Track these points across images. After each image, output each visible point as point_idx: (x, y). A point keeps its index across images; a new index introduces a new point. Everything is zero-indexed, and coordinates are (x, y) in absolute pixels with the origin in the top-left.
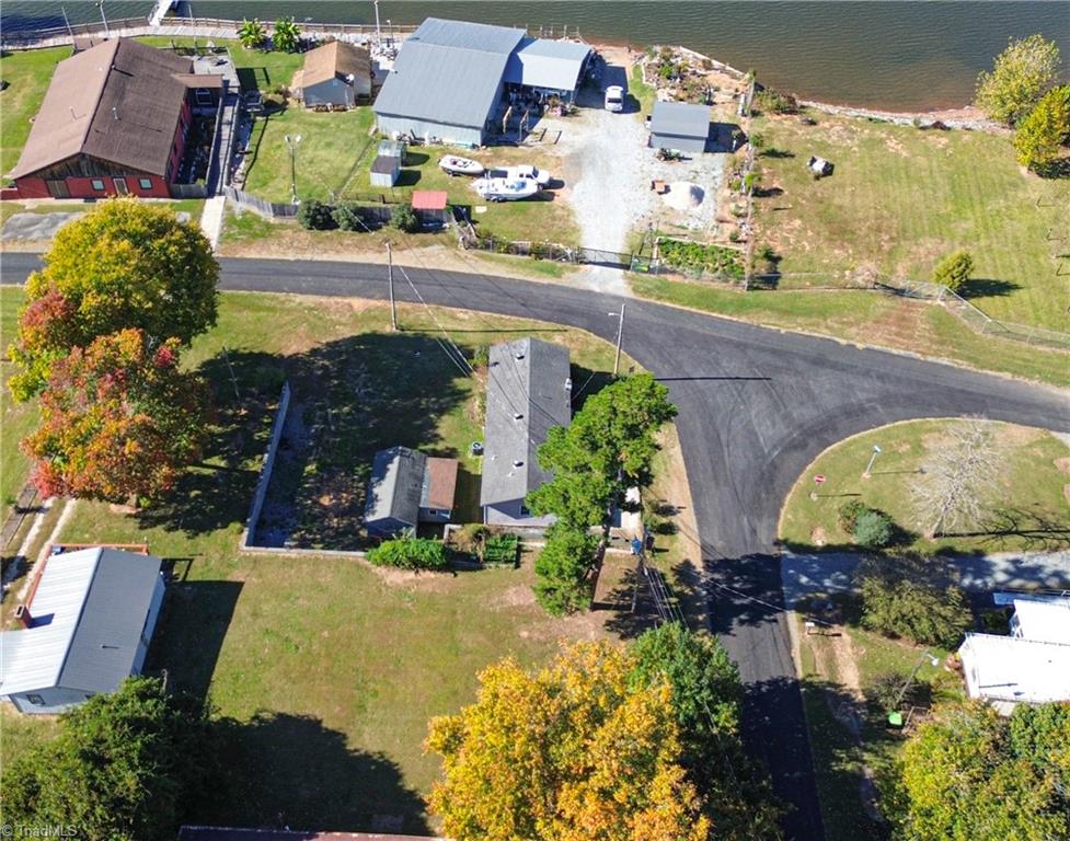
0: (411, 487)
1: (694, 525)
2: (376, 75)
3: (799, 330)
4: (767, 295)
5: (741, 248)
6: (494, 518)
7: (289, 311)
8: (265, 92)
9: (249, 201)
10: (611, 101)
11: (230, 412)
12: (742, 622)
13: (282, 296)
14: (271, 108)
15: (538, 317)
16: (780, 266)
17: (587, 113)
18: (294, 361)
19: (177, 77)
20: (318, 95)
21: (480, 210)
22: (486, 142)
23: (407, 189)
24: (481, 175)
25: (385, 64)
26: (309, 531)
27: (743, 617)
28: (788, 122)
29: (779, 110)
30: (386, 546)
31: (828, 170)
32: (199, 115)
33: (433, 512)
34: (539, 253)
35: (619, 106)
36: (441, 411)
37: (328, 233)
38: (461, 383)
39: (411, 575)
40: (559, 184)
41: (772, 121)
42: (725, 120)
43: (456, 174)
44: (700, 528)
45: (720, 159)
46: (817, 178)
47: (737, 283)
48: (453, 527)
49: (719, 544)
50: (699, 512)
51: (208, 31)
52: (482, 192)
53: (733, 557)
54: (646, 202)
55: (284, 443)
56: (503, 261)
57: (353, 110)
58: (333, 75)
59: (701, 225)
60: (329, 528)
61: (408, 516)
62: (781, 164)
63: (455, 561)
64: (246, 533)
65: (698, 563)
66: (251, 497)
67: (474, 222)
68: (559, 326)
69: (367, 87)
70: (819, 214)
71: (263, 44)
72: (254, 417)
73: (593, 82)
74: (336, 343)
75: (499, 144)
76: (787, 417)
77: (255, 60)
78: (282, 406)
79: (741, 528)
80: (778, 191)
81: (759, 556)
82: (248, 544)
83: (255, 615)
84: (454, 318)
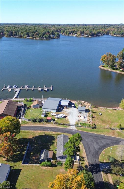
0: (46, 155)
1: (87, 160)
2: (42, 104)
3: (99, 134)
4: (95, 130)
5: (91, 124)
6: (58, 159)
7: (30, 133)
8: (27, 106)
9: (25, 119)
10: (73, 106)
11: (21, 146)
12: (95, 173)
13: (29, 131)
14: (28, 108)
15: (64, 132)
16: (96, 126)
17: (70, 108)
18: (30, 139)
19: (16, 104)
20: (35, 107)
21: (56, 119)
22: (57, 111)
23: (46, 117)
24: (56, 115)
25: (43, 103)
26: (31, 162)
27: (95, 172)
28: (96, 109)
29: (94, 107)
30: (43, 163)
31: (101, 114)
32: (18, 109)
33: (49, 159)
34: (64, 124)
35: (74, 107)
36: (51, 145)
37: (35, 123)
38: (53, 141)
39: (46, 168)
40: (66, 116)
41: (93, 109)
42: (87, 109)
43: (53, 115)
44: (88, 160)
45: (87, 113)
46: (100, 115)
47: (91, 128)
48: (52, 160)
49: (91, 162)
50: (88, 158)
51: (20, 100)
52: (56, 117)
53: (93, 164)
54: (78, 118)
55: (28, 150)
56: (59, 126)
57: (39, 108)
58: (37, 104)
59: (85, 121)
60: (34, 161)
61: (46, 159)
62: (95, 114)
63: (53, 165)
64: (22, 162)
65: (88, 165)
66: (23, 157)
67: (55, 121)
68: (67, 134)
69: (41, 106)
70: (101, 120)
71: (28, 101)
72: (24, 146)
73: (70, 105)
74: (36, 136)
75: (58, 112)
76: (99, 145)
77: (26, 103)
78: (28, 145)
79: (94, 160)
80: (95, 117)
81: (96, 164)
82: (22, 164)
83: (23, 174)
84: (52, 133)
